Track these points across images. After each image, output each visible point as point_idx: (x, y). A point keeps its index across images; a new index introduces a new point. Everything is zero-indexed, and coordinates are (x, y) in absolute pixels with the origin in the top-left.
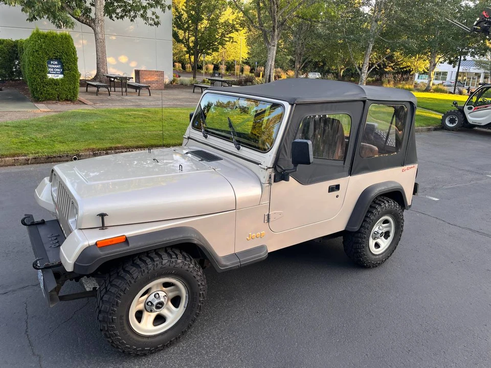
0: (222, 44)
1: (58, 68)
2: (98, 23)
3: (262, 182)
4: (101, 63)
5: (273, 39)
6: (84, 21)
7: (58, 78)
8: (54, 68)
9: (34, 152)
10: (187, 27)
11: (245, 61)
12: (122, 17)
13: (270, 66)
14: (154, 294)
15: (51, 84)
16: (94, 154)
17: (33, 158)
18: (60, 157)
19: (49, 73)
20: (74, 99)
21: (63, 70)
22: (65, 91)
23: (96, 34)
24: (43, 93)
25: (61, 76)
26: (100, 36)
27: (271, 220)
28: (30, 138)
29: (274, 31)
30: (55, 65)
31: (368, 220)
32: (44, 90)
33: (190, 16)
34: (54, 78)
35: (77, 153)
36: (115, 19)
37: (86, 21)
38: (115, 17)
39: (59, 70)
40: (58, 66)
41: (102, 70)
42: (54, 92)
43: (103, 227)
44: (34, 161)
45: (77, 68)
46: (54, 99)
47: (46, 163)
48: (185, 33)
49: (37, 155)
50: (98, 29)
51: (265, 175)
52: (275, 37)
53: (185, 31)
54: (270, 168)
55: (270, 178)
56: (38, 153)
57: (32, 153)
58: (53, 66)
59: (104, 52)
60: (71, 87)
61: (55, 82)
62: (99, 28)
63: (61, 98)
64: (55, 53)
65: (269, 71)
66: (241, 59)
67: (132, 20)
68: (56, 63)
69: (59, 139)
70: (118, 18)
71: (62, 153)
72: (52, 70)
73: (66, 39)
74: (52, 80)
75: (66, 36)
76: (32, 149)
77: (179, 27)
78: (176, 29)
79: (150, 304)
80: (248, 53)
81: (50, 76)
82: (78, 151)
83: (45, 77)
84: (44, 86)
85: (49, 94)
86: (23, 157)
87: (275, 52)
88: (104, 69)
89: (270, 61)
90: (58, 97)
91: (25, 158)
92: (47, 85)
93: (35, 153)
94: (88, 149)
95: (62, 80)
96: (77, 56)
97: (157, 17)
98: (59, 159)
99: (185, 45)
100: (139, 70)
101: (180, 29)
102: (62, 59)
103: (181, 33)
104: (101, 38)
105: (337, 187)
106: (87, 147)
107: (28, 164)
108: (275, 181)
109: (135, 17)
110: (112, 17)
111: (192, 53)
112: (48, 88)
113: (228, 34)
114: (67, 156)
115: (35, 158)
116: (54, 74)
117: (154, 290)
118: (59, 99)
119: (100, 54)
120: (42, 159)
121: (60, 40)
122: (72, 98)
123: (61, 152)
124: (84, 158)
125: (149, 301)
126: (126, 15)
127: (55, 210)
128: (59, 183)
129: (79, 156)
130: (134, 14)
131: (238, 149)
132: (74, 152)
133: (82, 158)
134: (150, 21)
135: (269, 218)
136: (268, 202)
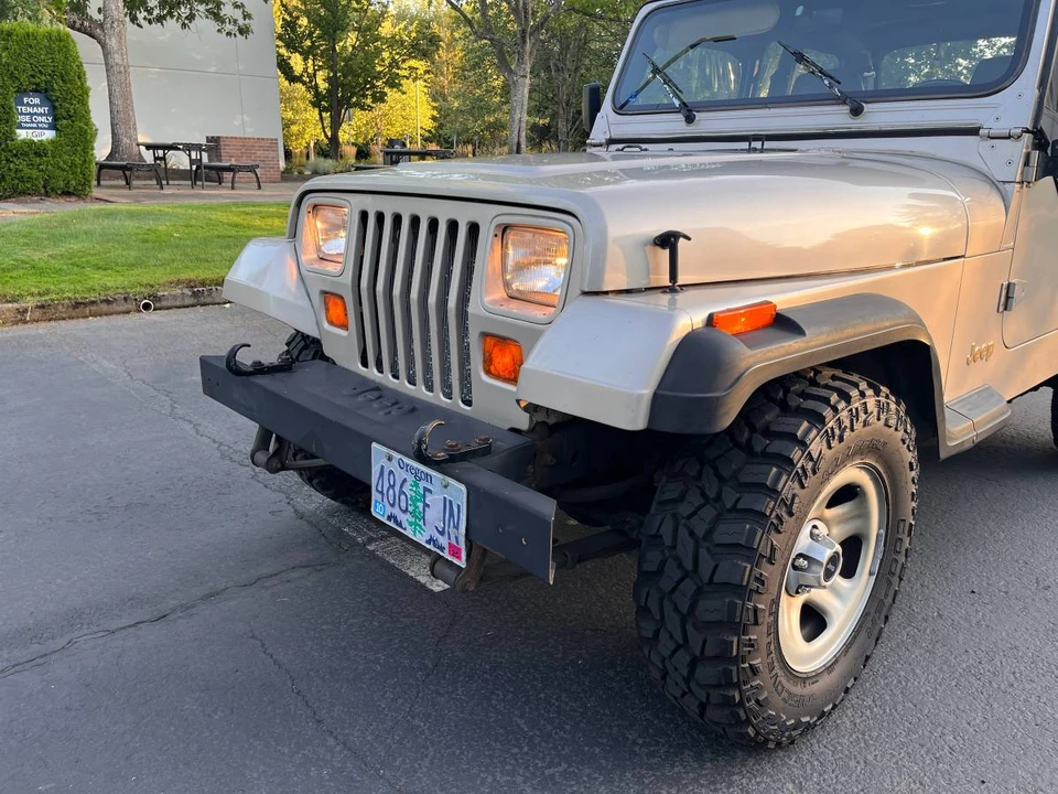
0: (393, 83)
1: (41, 115)
2: (112, 27)
3: (999, 177)
4: (120, 123)
5: (521, 61)
6: (78, 25)
7: (44, 138)
8: (31, 115)
9: (35, 290)
10: (309, 47)
11: (427, 134)
12: (160, 19)
13: (517, 121)
15: (26, 154)
16: (194, 292)
17: (38, 307)
18: (107, 302)
19: (20, 127)
20: (84, 190)
21: (56, 119)
22: (63, 170)
23: (106, 54)
24: (7, 178)
25: (49, 135)
26: (117, 58)
28: (15, 260)
29: (524, 42)
30: (34, 106)
32: (10, 169)
33: (316, 21)
34: (36, 139)
35: (146, 291)
36: (145, 24)
37: (82, 24)
38: (145, 18)
39: (43, 119)
40: (41, 110)
41: (126, 140)
42: (35, 173)
43: (675, 283)
44: (38, 313)
45: (88, 112)
46: (36, 192)
47: (71, 318)
48: (305, 59)
49: (47, 298)
50: (112, 42)
52: (527, 57)
53: (305, 55)
54: (1018, 132)
55: (1026, 164)
56: (47, 292)
57: (32, 295)
58: (30, 110)
59: (127, 97)
60: (78, 161)
61: (37, 150)
62: (113, 39)
63: (52, 190)
64: (33, 76)
65: (516, 133)
66: (419, 131)
67: (184, 26)
68: (37, 101)
69: (94, 260)
70: (150, 22)
71: (111, 293)
72: (27, 118)
73: (60, 41)
74: (30, 143)
75: (59, 35)
76: (31, 283)
77: (292, 45)
78: (283, 51)
80: (434, 118)
81: (22, 134)
82: (152, 286)
83: (10, 136)
84: (8, 160)
85: (21, 179)
86: (10, 305)
87: (526, 91)
88: (130, 138)
89: (518, 112)
90: (45, 187)
91: (16, 305)
92: (16, 155)
93: (39, 294)
94: (179, 282)
95: (52, 142)
96: (89, 84)
97: (246, 16)
98: (104, 307)
99: (308, 88)
100: (219, 137)
101: (296, 50)
102: (53, 90)
103: (297, 62)
104: (120, 62)
106: (173, 278)
107: (25, 322)
109: (191, 17)
110: (137, 19)
111: (325, 107)
112: (21, 164)
113: (404, 61)
114: (125, 299)
115: (43, 307)
116: (34, 127)
118: (48, 191)
119: (119, 102)
120: (60, 307)
121: (46, 42)
122: (80, 188)
123: (107, 289)
124: (169, 304)
125: (800, 555)
126: (170, 14)
127: (318, 324)
128: (356, 218)
129: (156, 298)
130: (188, 11)
131: (856, 111)
132: (143, 289)
133: (164, 304)
134: (229, 27)
135: (1008, 297)
136: (1012, 244)
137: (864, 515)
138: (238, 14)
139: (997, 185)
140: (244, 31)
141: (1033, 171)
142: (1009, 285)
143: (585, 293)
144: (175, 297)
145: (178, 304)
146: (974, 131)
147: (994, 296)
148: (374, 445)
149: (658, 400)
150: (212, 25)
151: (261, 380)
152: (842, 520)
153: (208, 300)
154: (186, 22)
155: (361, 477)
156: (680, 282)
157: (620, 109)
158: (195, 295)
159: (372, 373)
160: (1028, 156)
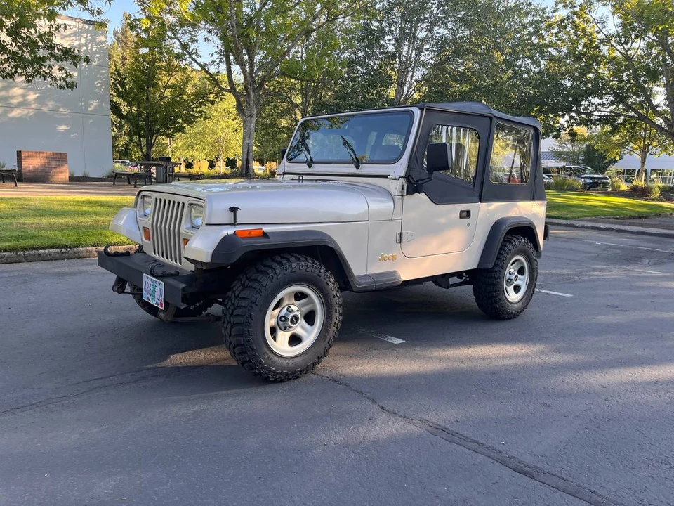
3: (393, 193)
14: (286, 308)
27: (404, 240)
31: (501, 257)
43: (234, 224)
51: (396, 187)
54: (402, 177)
55: (403, 189)
78: (115, 100)
79: (283, 319)
87: (253, 126)
105: (468, 214)
108: (407, 194)
117: (286, 303)
125: (282, 316)
127: (142, 239)
128: (154, 200)
131: (358, 167)
135: (401, 238)
136: (400, 218)
139: (392, 196)
140: (71, 86)
141: (405, 192)
142: (401, 233)
143: (207, 225)
146: (386, 177)
148: (144, 274)
149: (214, 254)
151: (117, 258)
152: (304, 305)
155: (141, 287)
156: (237, 223)
157: (290, 160)
159: (157, 256)
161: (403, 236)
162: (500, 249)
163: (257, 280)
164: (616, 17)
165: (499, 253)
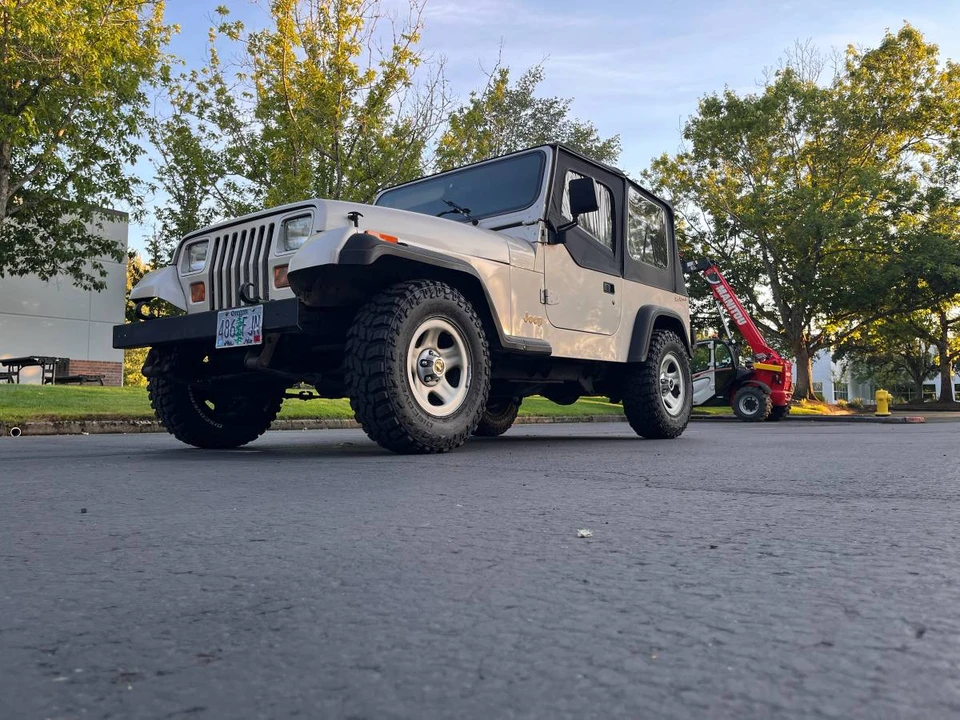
3: (532, 240)
12: (24, 272)
16: (55, 424)
27: (549, 300)
51: (535, 231)
54: (542, 221)
55: (544, 235)
67: (44, 279)
70: (14, 273)
79: (425, 363)
82: (22, 417)
94: (44, 416)
97: (103, 274)
100: (68, 359)
105: (612, 288)
108: (549, 242)
109: (53, 272)
117: (428, 344)
124: (34, 431)
125: (424, 360)
126: (34, 269)
127: (187, 304)
128: (213, 242)
129: (23, 426)
130: (51, 268)
131: (475, 223)
132: (13, 419)
133: (29, 431)
134: (85, 282)
135: (545, 296)
136: (542, 271)
137: (458, 354)
138: (96, 274)
140: (99, 287)
141: (546, 238)
142: (545, 291)
144: (40, 427)
145: (41, 432)
147: (537, 298)
148: (219, 313)
150: (70, 278)
152: (448, 357)
153: (67, 430)
154: (47, 275)
158: (55, 426)
160: (543, 231)
161: (549, 294)
162: (652, 340)
163: (394, 304)
164: (706, 213)
165: (651, 345)
